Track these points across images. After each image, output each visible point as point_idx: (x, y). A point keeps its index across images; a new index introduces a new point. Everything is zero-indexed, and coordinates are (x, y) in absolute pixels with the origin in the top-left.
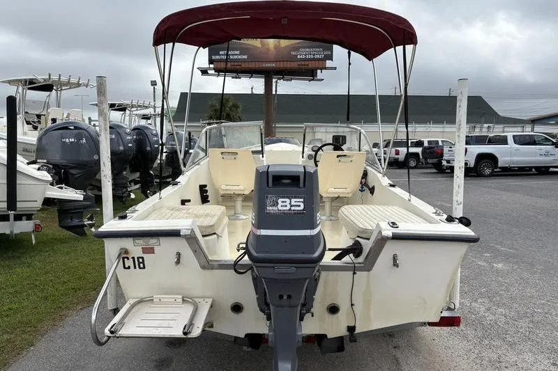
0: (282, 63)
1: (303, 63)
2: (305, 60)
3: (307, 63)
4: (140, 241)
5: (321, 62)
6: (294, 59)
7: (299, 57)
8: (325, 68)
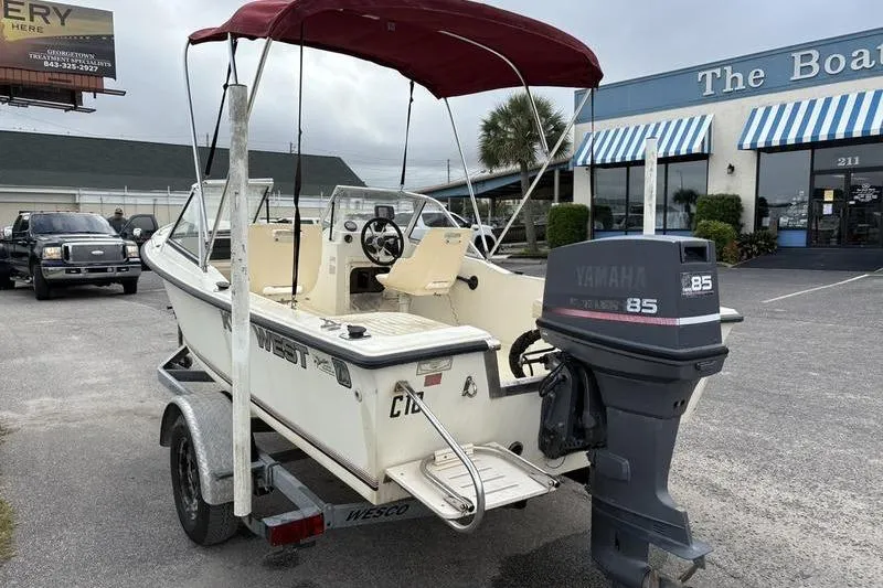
0: (10, 72)
1: (56, 76)
2: (60, 71)
3: (63, 77)
4: (427, 367)
5: (92, 78)
6: (37, 67)
7: (46, 64)
8: (102, 91)
